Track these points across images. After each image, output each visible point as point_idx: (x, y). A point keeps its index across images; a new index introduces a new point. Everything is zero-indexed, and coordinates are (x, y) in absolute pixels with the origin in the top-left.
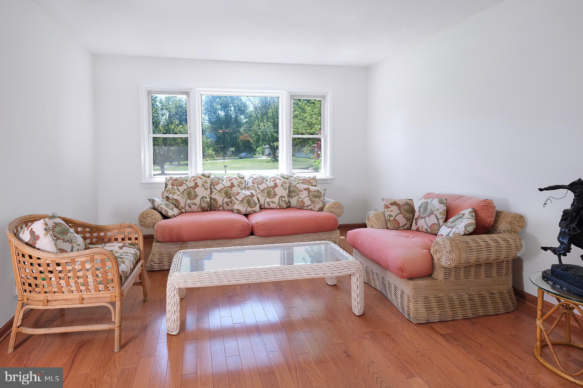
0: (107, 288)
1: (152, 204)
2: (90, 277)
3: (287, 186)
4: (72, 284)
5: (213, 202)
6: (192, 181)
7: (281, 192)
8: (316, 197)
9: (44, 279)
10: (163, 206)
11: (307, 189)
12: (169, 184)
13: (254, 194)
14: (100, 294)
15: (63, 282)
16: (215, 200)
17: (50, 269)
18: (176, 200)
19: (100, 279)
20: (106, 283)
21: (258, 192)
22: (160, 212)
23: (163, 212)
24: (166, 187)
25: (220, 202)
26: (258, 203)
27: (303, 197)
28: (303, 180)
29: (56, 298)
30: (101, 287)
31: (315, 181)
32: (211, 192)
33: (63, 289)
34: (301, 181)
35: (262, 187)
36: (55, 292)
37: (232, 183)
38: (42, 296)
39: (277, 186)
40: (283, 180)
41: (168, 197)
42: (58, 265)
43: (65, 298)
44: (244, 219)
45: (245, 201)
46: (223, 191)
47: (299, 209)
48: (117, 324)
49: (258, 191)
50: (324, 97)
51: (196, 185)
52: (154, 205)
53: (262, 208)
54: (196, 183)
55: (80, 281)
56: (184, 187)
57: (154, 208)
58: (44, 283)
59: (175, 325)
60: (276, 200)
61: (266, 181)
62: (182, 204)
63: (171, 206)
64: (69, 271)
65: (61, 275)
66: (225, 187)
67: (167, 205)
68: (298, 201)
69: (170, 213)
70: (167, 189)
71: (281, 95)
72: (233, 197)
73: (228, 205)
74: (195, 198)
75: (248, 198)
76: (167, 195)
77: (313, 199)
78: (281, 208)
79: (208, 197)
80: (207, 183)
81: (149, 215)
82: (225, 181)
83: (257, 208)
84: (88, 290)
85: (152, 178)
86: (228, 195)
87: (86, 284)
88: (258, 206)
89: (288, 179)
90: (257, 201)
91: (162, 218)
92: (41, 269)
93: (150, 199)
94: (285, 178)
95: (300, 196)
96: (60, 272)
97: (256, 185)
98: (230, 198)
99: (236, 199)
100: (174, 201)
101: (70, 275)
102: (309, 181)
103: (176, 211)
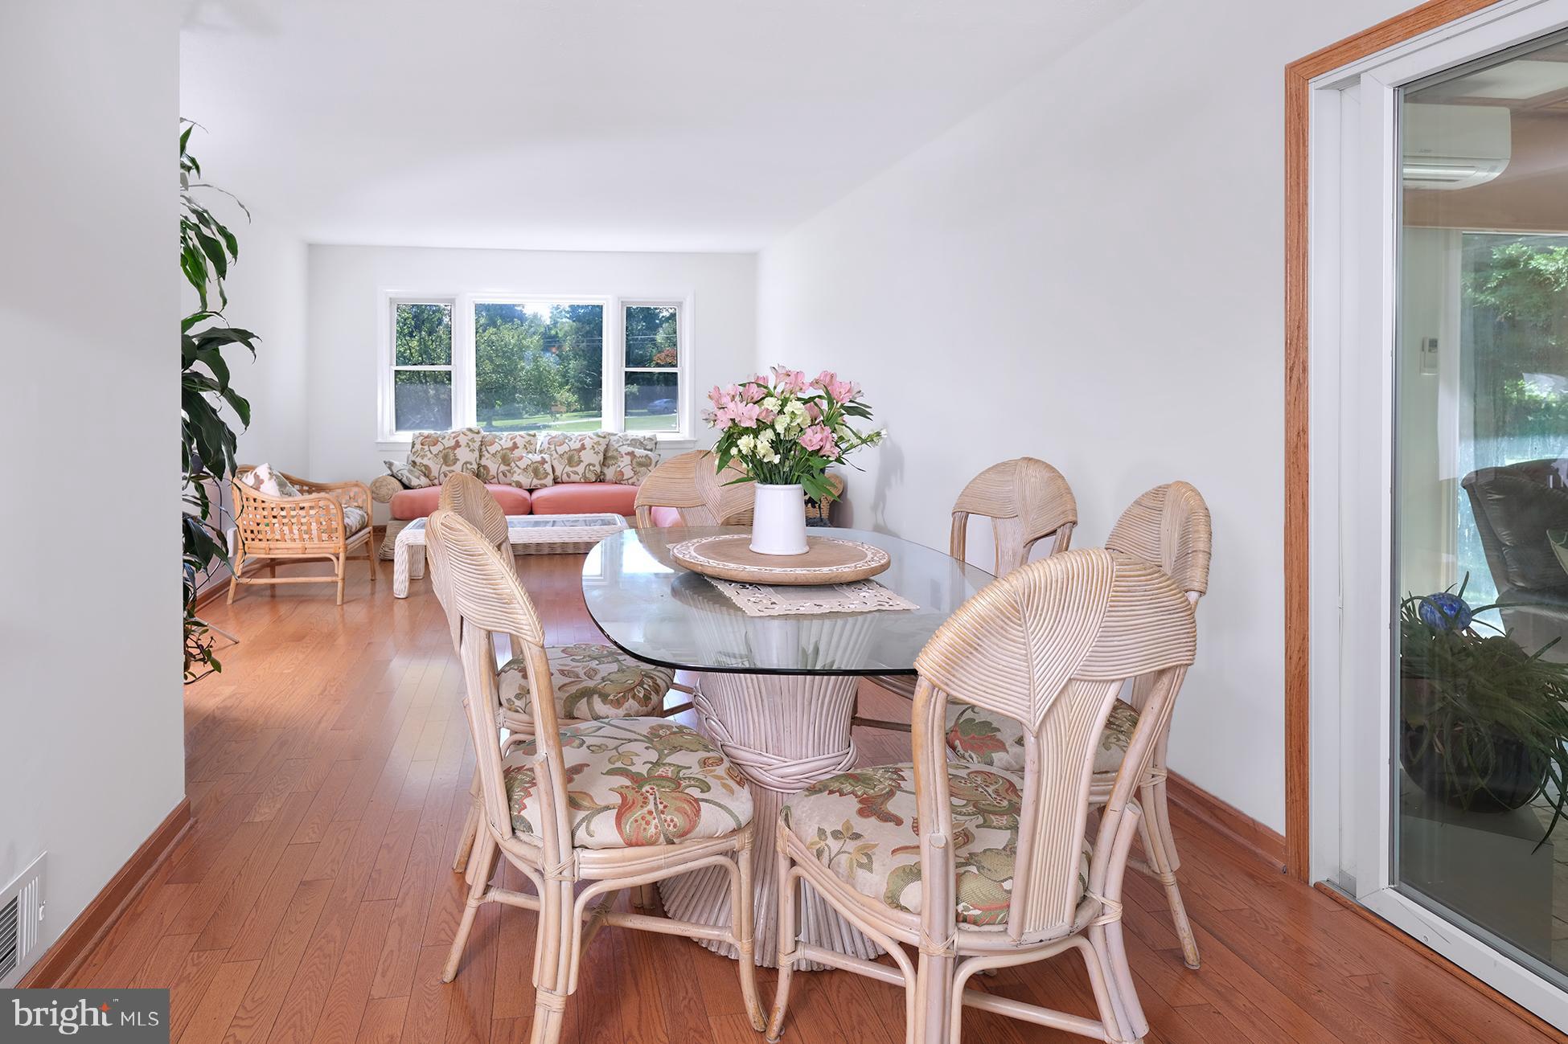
0: (330, 537)
1: (390, 468)
2: (314, 524)
3: (602, 448)
4: (296, 532)
5: (482, 470)
6: (451, 438)
7: (590, 457)
8: (641, 465)
9: (267, 525)
10: (405, 473)
11: (631, 454)
12: (418, 442)
13: (548, 459)
14: (325, 545)
15: (286, 528)
16: (485, 467)
17: (274, 513)
18: (426, 467)
19: (323, 528)
20: (330, 532)
21: (554, 457)
22: (400, 481)
23: (405, 480)
24: (413, 447)
25: (493, 472)
26: (551, 473)
27: (622, 465)
28: (632, 440)
29: (278, 546)
30: (325, 536)
31: (653, 442)
32: (481, 456)
33: (286, 537)
34: (628, 442)
35: (561, 450)
36: (277, 540)
37: (515, 443)
38: (263, 544)
39: (585, 449)
40: (596, 439)
41: (414, 462)
42: (282, 509)
43: (287, 546)
44: (526, 494)
45: (530, 469)
46: (499, 455)
47: (616, 483)
48: (340, 576)
49: (555, 455)
50: (680, 304)
51: (458, 445)
52: (391, 471)
53: (556, 482)
54: (457, 442)
55: (304, 528)
56: (439, 447)
57: (393, 476)
58: (268, 528)
59: (403, 587)
60: (580, 469)
61: (569, 441)
62: (435, 473)
63: (417, 473)
64: (293, 517)
65: (285, 521)
66: (502, 449)
67: (410, 471)
68: (616, 471)
69: (415, 482)
70: (413, 450)
71: (605, 302)
72: (513, 464)
73: (505, 475)
74: (455, 463)
75: (535, 465)
76: (413, 459)
77: (638, 469)
78: (588, 482)
79: (474, 463)
80: (474, 442)
81: (384, 483)
82: (504, 439)
83: (549, 479)
84: (311, 539)
85: (393, 434)
86: (505, 460)
87: (309, 532)
88: (551, 477)
89: (604, 437)
90: (550, 470)
91: (402, 488)
92: (265, 513)
93: (387, 461)
94: (599, 436)
95: (619, 463)
96: (284, 517)
97: (552, 447)
98: (509, 465)
99: (517, 466)
100: (423, 468)
101: (294, 520)
102: (642, 443)
103: (424, 481)
